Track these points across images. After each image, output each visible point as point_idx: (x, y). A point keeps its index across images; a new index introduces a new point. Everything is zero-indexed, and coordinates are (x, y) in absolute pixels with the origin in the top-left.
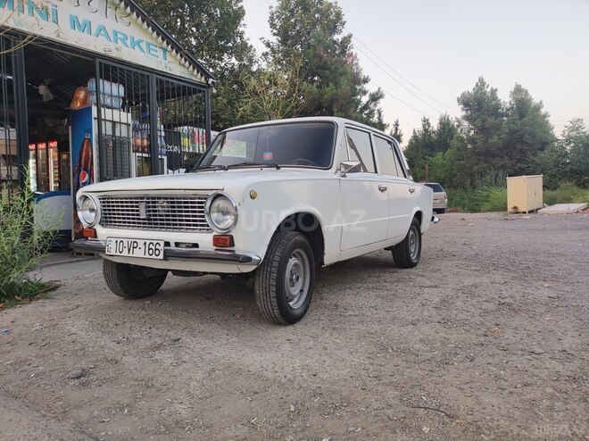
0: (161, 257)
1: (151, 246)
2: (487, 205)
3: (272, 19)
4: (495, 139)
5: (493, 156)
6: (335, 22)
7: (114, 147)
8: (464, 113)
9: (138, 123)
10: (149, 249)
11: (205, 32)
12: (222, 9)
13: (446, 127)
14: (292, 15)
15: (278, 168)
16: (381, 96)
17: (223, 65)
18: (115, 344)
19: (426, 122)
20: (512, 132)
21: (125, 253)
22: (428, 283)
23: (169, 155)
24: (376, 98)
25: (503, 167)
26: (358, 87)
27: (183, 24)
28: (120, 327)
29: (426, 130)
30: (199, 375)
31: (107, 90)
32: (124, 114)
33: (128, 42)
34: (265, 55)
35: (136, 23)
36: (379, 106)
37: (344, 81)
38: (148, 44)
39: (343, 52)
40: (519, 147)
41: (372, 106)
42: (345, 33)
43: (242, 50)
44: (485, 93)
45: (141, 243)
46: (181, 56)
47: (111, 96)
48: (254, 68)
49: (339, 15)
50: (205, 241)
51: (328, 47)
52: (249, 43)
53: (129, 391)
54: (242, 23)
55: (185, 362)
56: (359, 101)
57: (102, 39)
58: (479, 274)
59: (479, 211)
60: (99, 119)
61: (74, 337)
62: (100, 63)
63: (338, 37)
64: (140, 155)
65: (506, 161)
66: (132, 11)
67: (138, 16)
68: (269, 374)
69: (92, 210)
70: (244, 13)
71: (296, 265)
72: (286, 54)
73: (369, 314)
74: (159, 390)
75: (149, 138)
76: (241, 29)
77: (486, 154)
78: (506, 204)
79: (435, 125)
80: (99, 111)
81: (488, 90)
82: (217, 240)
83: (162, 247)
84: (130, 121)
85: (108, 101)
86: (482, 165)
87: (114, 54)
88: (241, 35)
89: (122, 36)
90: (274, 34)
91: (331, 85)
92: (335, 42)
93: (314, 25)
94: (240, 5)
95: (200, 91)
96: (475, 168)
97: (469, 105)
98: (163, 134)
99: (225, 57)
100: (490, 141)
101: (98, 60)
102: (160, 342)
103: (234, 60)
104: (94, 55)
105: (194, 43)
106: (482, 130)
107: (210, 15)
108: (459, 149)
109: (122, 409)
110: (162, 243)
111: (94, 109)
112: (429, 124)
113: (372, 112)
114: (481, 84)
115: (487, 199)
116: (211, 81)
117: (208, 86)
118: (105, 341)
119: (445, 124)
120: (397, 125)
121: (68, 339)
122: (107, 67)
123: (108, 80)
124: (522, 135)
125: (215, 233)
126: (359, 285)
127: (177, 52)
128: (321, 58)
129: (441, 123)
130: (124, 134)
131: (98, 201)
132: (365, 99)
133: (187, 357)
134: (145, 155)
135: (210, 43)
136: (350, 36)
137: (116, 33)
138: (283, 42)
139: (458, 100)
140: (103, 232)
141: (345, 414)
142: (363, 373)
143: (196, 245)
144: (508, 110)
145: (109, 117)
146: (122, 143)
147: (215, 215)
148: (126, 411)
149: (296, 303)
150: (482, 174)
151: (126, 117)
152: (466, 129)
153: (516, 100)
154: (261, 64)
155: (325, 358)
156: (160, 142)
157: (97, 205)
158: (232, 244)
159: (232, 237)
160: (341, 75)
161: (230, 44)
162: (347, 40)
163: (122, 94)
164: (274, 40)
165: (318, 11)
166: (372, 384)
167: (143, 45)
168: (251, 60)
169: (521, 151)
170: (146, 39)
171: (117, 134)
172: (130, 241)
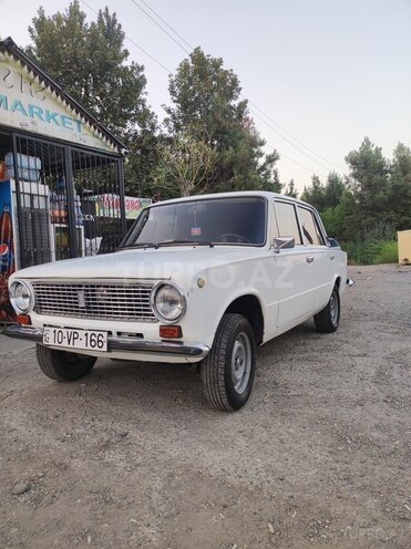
0: (105, 348)
1: (93, 337)
2: (379, 258)
3: (172, 87)
4: (381, 194)
5: (380, 210)
6: (231, 89)
7: (33, 219)
8: (352, 171)
9: (55, 194)
10: (91, 341)
11: (109, 101)
12: (124, 78)
13: (334, 183)
14: (191, 83)
15: (212, 246)
16: (277, 158)
17: (127, 131)
18: (59, 442)
19: (316, 180)
20: (396, 188)
21: (65, 343)
22: (357, 352)
23: (86, 223)
24: (272, 159)
25: (390, 220)
26: (255, 150)
27: (87, 94)
28: (61, 418)
29: (316, 187)
30: (158, 484)
31: (25, 164)
32: (41, 187)
33: (44, 116)
34: (166, 121)
35: (50, 97)
36: (275, 167)
37: (242, 145)
38: (63, 117)
39: (240, 117)
40: (403, 201)
41: (268, 167)
42: (241, 99)
43: (144, 117)
44: (371, 152)
45: (82, 334)
46: (95, 128)
47: (29, 169)
48: (157, 134)
49: (235, 82)
50: (150, 331)
51: (225, 112)
52: (151, 110)
53: (87, 508)
54: (143, 91)
55: (138, 465)
56: (256, 163)
57: (18, 113)
58: (400, 337)
59: (372, 264)
60: (17, 192)
61: (14, 434)
62: (17, 138)
63: (234, 103)
64: (58, 225)
65: (392, 214)
66: (47, 85)
67: (52, 90)
68: (232, 479)
69: (25, 296)
70: (145, 82)
71: (239, 348)
72: (186, 120)
73: (311, 393)
74: (120, 506)
75: (67, 209)
76: (142, 97)
77: (373, 209)
78: (397, 256)
79: (324, 183)
80: (17, 185)
81: (373, 149)
82: (164, 331)
83: (105, 338)
84: (48, 193)
85: (26, 175)
86: (370, 219)
87: (30, 128)
88: (143, 102)
89: (36, 110)
90: (175, 101)
91: (231, 148)
92: (231, 107)
93: (212, 91)
94: (141, 74)
95: (113, 161)
96: (363, 222)
97: (356, 164)
98: (80, 204)
99: (129, 124)
100: (377, 196)
101: (15, 135)
102: (106, 439)
103: (137, 127)
104: (11, 130)
105: (98, 111)
106: (369, 186)
107: (113, 84)
108: (348, 205)
109: (85, 537)
110: (105, 334)
111: (13, 183)
112: (318, 182)
113: (268, 173)
114: (367, 143)
115: (378, 251)
116: (123, 151)
117: (121, 156)
118: (48, 438)
119: (334, 181)
120: (292, 184)
121: (9, 437)
122: (23, 141)
123: (25, 153)
124: (406, 191)
125: (160, 323)
126: (290, 356)
127: (90, 124)
128: (220, 123)
129: (330, 180)
130: (42, 206)
131: (32, 288)
132: (261, 161)
133: (139, 460)
134: (63, 226)
135: (114, 112)
136: (246, 102)
137: (31, 107)
138: (183, 108)
139: (346, 159)
140: (38, 320)
141: (331, 536)
142: (331, 473)
143: (140, 335)
144: (392, 167)
145: (27, 190)
146: (39, 215)
147: (160, 305)
148: (89, 539)
149: (240, 387)
150: (371, 227)
151: (43, 190)
152: (353, 186)
153: (399, 158)
154: (163, 130)
155: (285, 454)
156: (78, 212)
157: (31, 291)
158: (180, 335)
159: (180, 328)
160: (239, 138)
161: (133, 112)
162: (243, 105)
163: (39, 167)
164: (174, 107)
165: (214, 79)
166: (345, 489)
167: (58, 118)
168: (153, 127)
169: (404, 205)
170: (61, 112)
171: (36, 206)
172: (70, 331)
